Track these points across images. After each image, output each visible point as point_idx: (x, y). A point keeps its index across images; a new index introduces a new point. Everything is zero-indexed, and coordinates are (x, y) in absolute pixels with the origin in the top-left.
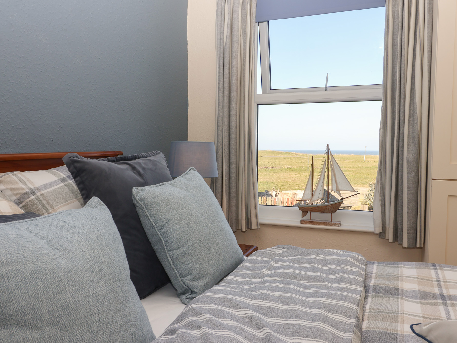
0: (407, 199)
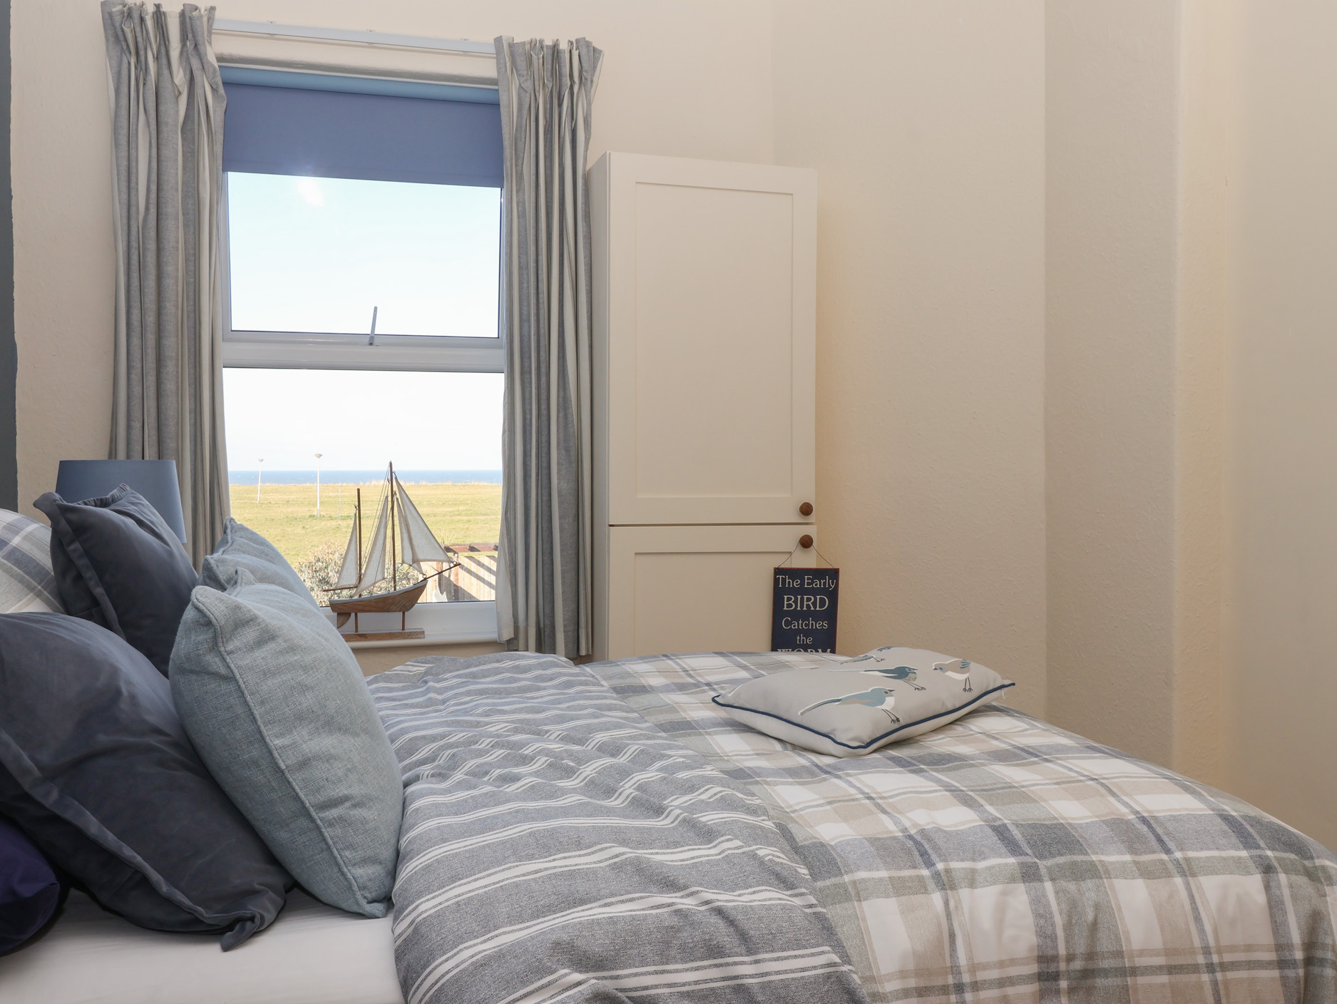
0: (562, 566)
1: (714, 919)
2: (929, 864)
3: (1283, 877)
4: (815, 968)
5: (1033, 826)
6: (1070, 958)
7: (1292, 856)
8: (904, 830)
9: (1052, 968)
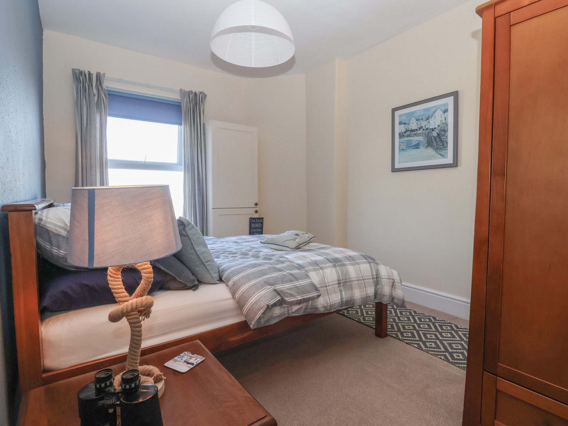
1: (290, 275)
2: (318, 266)
3: (372, 264)
4: (308, 282)
5: (333, 258)
6: (342, 280)
7: (372, 260)
8: (312, 261)
9: (340, 282)
